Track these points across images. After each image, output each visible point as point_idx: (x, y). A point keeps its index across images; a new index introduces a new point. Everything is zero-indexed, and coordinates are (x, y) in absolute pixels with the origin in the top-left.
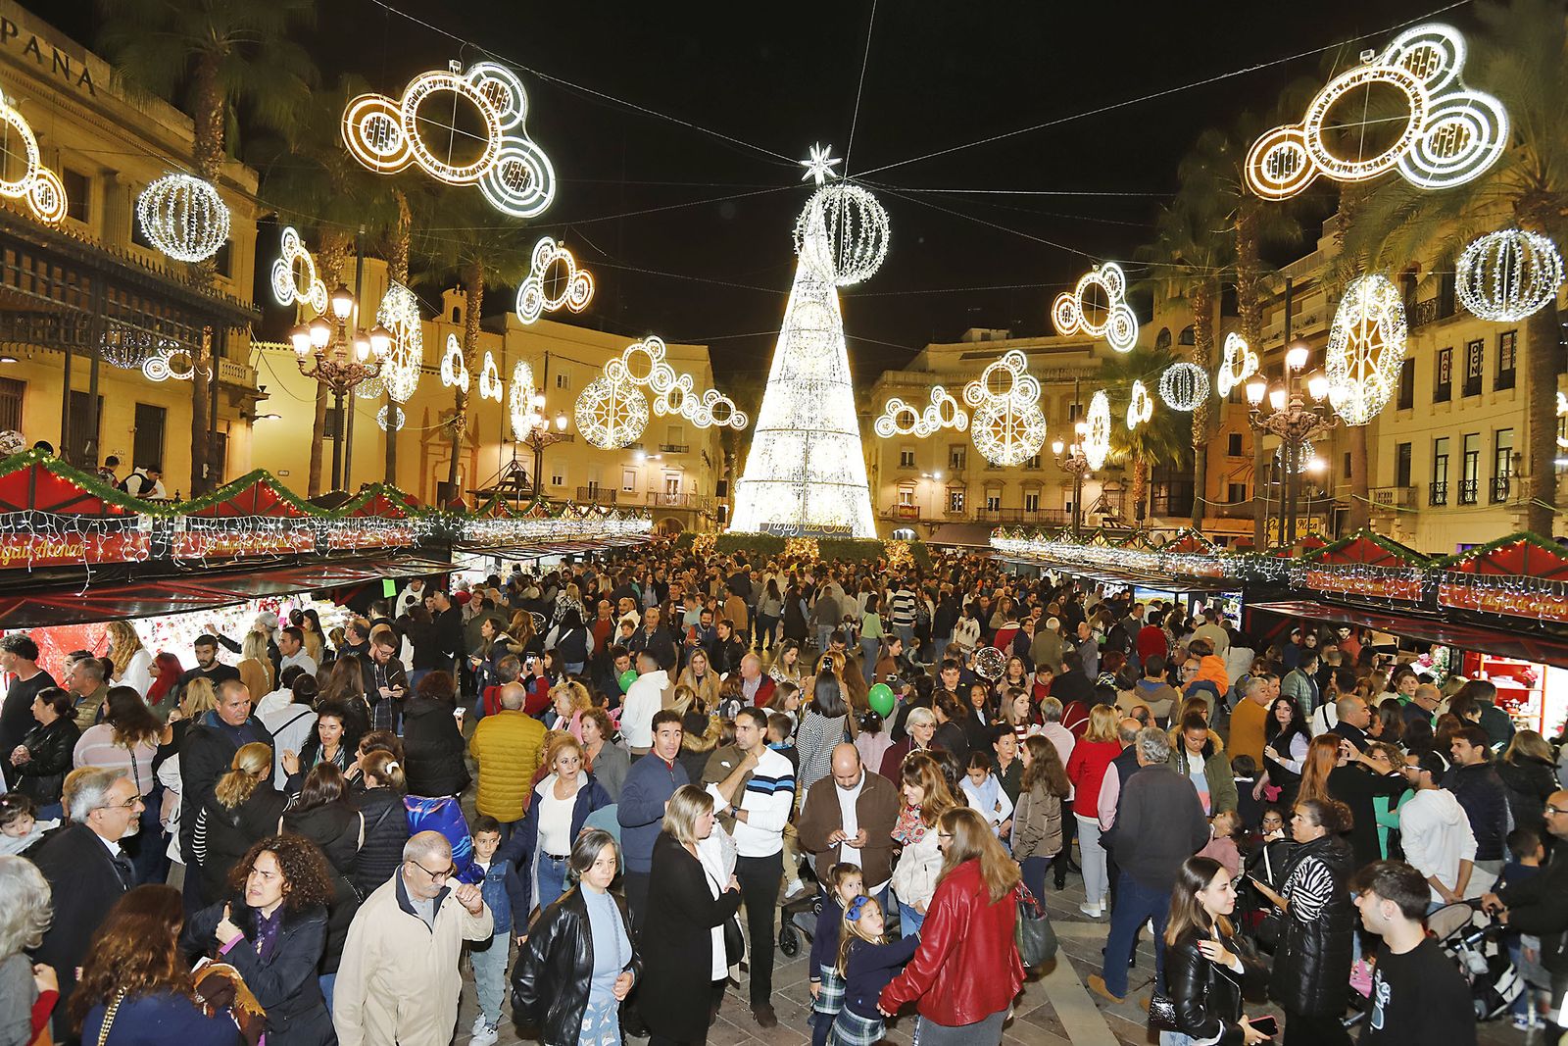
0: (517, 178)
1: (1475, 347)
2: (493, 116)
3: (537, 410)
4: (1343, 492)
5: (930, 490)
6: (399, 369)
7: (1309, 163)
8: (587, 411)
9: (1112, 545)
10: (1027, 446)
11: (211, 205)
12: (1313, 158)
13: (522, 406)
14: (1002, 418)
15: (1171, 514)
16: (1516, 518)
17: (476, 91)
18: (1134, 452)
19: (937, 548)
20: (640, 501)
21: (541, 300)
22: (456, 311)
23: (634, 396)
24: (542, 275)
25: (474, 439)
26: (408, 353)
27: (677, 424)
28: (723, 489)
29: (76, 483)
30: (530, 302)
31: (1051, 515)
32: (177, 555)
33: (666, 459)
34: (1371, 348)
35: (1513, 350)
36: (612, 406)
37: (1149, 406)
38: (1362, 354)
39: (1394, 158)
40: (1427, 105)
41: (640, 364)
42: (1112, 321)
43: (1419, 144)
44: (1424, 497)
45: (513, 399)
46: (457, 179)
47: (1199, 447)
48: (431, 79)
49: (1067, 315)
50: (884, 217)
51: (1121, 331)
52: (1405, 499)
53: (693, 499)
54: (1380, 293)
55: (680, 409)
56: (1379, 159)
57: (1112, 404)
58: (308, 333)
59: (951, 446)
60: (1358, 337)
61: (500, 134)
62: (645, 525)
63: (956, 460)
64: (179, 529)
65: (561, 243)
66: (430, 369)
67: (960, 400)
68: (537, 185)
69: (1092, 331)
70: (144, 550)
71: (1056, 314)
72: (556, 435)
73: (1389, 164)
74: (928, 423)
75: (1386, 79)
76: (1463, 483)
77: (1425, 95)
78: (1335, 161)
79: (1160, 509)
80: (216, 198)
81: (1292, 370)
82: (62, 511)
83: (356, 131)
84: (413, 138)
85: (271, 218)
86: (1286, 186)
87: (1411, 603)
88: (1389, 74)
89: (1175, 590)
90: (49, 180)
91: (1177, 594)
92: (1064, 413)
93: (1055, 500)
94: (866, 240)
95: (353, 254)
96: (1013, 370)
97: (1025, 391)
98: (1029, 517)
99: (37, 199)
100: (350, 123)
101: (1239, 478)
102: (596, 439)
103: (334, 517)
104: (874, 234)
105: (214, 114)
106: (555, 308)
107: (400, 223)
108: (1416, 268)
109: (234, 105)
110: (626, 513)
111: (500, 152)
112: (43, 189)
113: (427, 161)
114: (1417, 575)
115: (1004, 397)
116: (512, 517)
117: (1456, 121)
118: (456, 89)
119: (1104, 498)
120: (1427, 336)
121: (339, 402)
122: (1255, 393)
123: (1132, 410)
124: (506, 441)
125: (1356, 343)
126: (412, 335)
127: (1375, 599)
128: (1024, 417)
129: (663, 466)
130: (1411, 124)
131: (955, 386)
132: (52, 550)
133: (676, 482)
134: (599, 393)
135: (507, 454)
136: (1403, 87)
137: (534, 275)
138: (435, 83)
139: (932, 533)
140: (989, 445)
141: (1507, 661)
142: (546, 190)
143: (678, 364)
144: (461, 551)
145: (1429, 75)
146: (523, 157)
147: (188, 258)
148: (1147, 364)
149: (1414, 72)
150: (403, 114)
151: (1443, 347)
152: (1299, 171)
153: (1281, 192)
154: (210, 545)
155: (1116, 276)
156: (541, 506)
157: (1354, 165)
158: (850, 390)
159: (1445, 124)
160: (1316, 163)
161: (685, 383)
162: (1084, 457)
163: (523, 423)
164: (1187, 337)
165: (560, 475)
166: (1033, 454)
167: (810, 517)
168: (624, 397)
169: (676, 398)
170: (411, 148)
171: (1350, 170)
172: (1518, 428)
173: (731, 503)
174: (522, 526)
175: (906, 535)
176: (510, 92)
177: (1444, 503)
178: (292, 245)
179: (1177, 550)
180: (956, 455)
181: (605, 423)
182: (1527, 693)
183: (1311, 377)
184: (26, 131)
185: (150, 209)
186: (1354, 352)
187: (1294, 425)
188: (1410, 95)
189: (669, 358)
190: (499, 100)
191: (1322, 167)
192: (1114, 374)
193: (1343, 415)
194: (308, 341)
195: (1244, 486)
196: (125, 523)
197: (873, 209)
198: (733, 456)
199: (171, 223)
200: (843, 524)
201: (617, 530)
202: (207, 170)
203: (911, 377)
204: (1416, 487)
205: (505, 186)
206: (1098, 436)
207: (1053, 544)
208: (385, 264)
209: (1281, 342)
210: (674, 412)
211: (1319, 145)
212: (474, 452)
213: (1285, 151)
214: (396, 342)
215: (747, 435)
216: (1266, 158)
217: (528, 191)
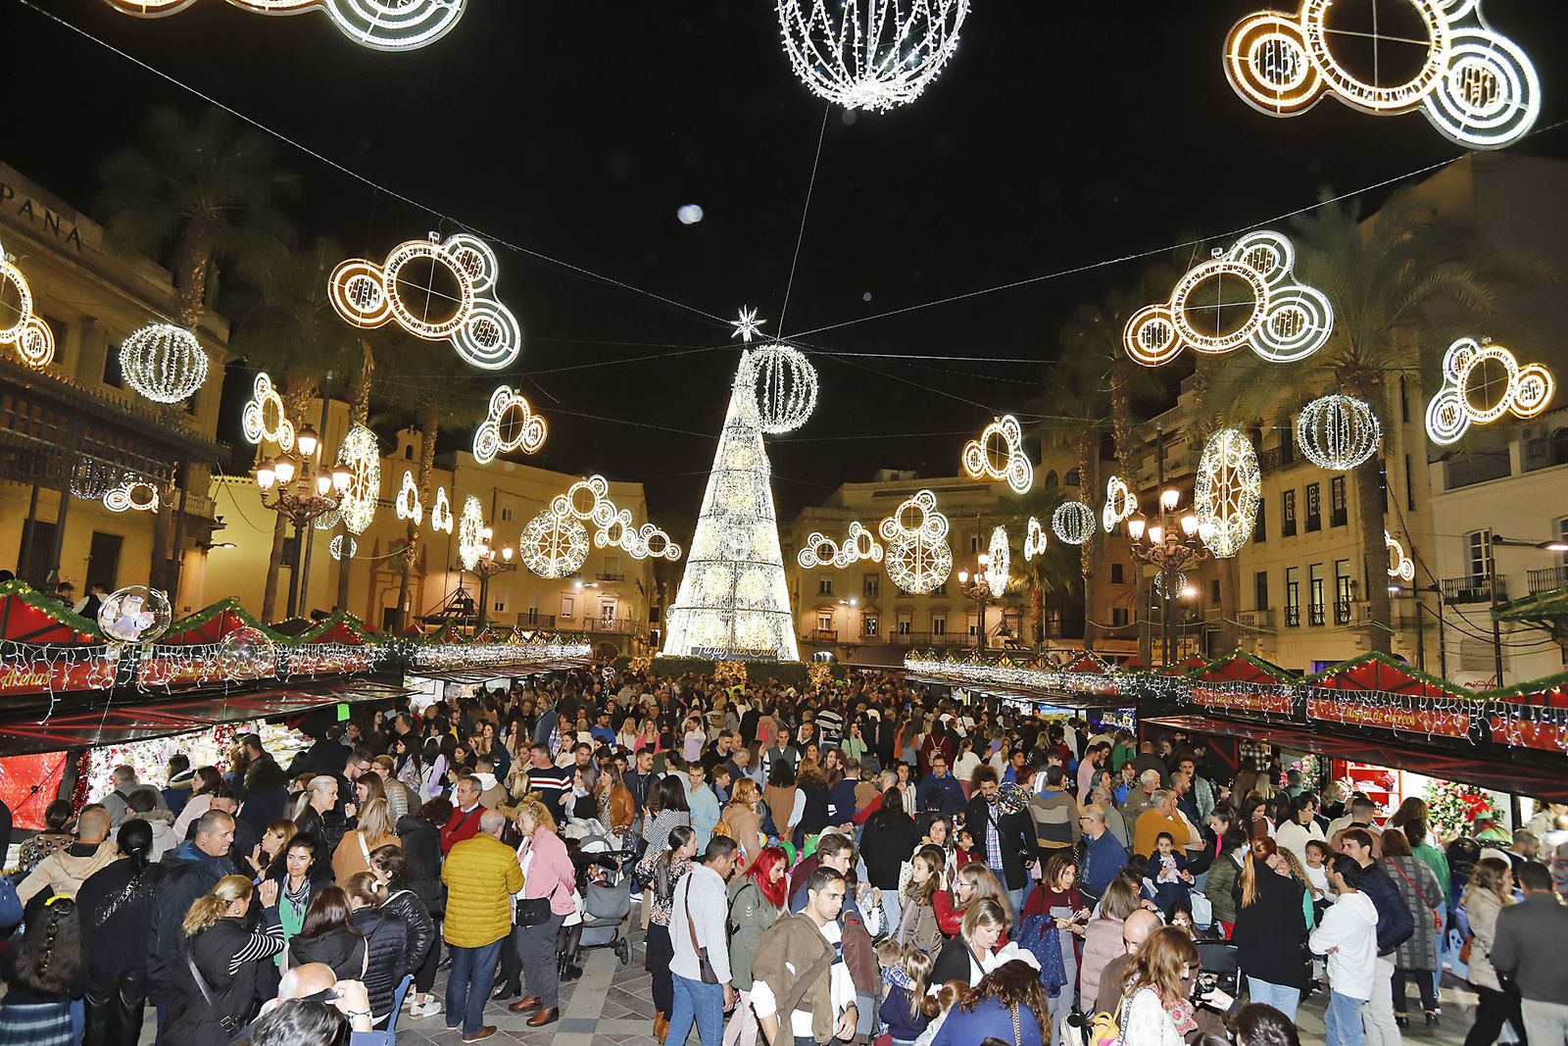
0: (486, 335)
1: (1313, 489)
2: (467, 280)
3: (485, 541)
4: (1212, 615)
5: (847, 615)
6: (357, 502)
7: (1177, 336)
8: (532, 543)
9: (1017, 666)
10: (935, 576)
11: (191, 352)
12: (1180, 332)
13: (471, 538)
14: (914, 550)
15: (1064, 636)
16: (1358, 638)
17: (452, 258)
18: (1030, 580)
19: (854, 669)
20: (578, 626)
21: (497, 442)
22: (409, 449)
23: (576, 529)
24: (498, 419)
25: (422, 568)
26: (366, 488)
27: (615, 555)
28: (657, 615)
29: (49, 613)
30: (487, 443)
31: (957, 638)
32: (141, 682)
33: (604, 589)
34: (1232, 491)
35: (1343, 493)
36: (555, 539)
37: (1043, 538)
38: (1224, 496)
39: (1245, 336)
40: (1268, 294)
41: (584, 501)
42: (1012, 466)
43: (1264, 324)
44: (1280, 619)
45: (463, 531)
46: (431, 334)
47: (1088, 575)
48: (412, 247)
49: (975, 459)
50: (813, 374)
51: (1019, 475)
52: (1264, 621)
53: (628, 624)
54: (1235, 444)
55: (619, 542)
56: (1233, 335)
57: (1010, 537)
58: (273, 469)
59: (866, 576)
60: (1220, 481)
61: (472, 295)
62: (585, 649)
63: (870, 588)
64: (146, 657)
65: (517, 391)
66: (386, 502)
67: (875, 533)
68: (504, 341)
69: (996, 475)
70: (110, 678)
71: (966, 459)
72: (502, 565)
73: (1242, 340)
74: (848, 554)
75: (1234, 271)
76: (1312, 606)
77: (1265, 286)
78: (1198, 336)
79: (1054, 632)
80: (196, 345)
81: (1166, 509)
82: (32, 640)
83: (341, 291)
84: (393, 297)
85: (240, 362)
86: (1159, 355)
87: (1284, 716)
88: (1236, 268)
89: (1075, 706)
90: (39, 327)
91: (1077, 710)
92: (966, 546)
93: (961, 624)
94: (797, 393)
95: (317, 397)
96: (924, 508)
97: (935, 527)
98: (936, 639)
99: (25, 344)
100: (336, 283)
101: (1122, 604)
102: (540, 569)
103: (295, 643)
104: (805, 388)
105: (197, 270)
106: (509, 449)
107: (364, 370)
108: (1261, 423)
109: (218, 262)
110: (568, 637)
111: (471, 311)
112: (33, 336)
113: (404, 318)
114: (1287, 691)
115: (916, 532)
116: (462, 642)
117: (1293, 308)
118: (434, 256)
119: (1004, 622)
120: (1273, 479)
121: (299, 533)
122: (1136, 528)
123: (1029, 543)
124: (451, 570)
125: (1219, 485)
126: (371, 471)
127: (1253, 713)
128: (932, 549)
129: (599, 593)
130: (1257, 309)
131: (872, 522)
132: (18, 679)
133: (612, 608)
134: (544, 526)
135: (453, 582)
136: (1247, 278)
137: (491, 419)
138: (415, 251)
139: (849, 656)
140: (902, 575)
141: (1368, 767)
142: (512, 346)
143: (618, 499)
144: (413, 675)
145: (1267, 271)
146: (492, 317)
147: (164, 400)
148: (1041, 502)
149: (1256, 267)
150: (384, 277)
151: (1287, 489)
152: (1169, 342)
153: (1155, 359)
154: (175, 672)
155: (1013, 427)
156: (490, 632)
157: (1213, 339)
158: (774, 526)
159: (1284, 309)
160: (1182, 336)
161: (624, 517)
162: (987, 585)
163: (471, 553)
164: (1073, 478)
165: (505, 603)
166: (941, 583)
167: (738, 640)
168: (567, 530)
169: (615, 532)
170: (391, 307)
171: (1211, 344)
172: (1353, 559)
173: (663, 628)
174: (471, 651)
175: (825, 657)
176: (482, 260)
177: (1298, 625)
178: (264, 388)
179: (1076, 670)
180: (870, 584)
181: (548, 554)
182: (1387, 795)
183: (1183, 515)
184: (22, 284)
185: (132, 354)
186: (1217, 493)
187: (1170, 557)
188: (1254, 286)
189: (612, 495)
190: (473, 267)
191: (1188, 340)
192: (1011, 511)
193: (1211, 549)
194: (273, 476)
195: (1126, 610)
196: (93, 651)
197: (803, 367)
198: (665, 585)
199: (151, 367)
200: (769, 648)
201: (558, 654)
202: (185, 319)
203: (829, 513)
204: (1273, 610)
205: (475, 342)
206: (999, 567)
207: (963, 666)
208: (347, 406)
209: (1155, 482)
210: (613, 544)
211: (1184, 322)
212: (421, 579)
213: (1157, 326)
214: (356, 478)
215: (680, 566)
216: (1141, 331)
217: (496, 346)
